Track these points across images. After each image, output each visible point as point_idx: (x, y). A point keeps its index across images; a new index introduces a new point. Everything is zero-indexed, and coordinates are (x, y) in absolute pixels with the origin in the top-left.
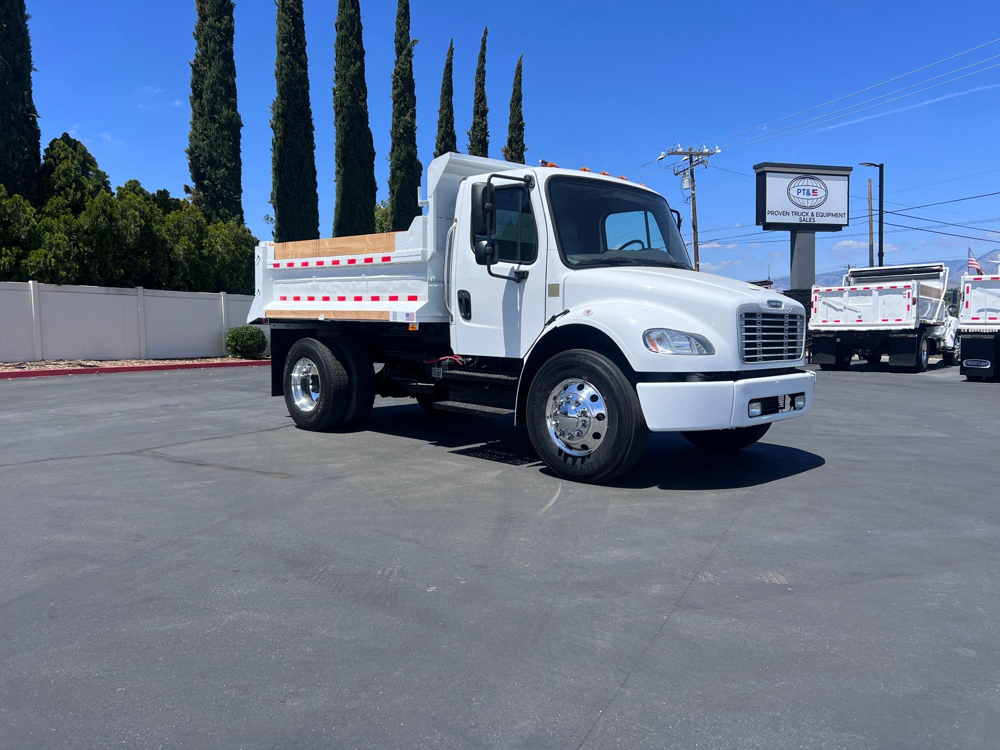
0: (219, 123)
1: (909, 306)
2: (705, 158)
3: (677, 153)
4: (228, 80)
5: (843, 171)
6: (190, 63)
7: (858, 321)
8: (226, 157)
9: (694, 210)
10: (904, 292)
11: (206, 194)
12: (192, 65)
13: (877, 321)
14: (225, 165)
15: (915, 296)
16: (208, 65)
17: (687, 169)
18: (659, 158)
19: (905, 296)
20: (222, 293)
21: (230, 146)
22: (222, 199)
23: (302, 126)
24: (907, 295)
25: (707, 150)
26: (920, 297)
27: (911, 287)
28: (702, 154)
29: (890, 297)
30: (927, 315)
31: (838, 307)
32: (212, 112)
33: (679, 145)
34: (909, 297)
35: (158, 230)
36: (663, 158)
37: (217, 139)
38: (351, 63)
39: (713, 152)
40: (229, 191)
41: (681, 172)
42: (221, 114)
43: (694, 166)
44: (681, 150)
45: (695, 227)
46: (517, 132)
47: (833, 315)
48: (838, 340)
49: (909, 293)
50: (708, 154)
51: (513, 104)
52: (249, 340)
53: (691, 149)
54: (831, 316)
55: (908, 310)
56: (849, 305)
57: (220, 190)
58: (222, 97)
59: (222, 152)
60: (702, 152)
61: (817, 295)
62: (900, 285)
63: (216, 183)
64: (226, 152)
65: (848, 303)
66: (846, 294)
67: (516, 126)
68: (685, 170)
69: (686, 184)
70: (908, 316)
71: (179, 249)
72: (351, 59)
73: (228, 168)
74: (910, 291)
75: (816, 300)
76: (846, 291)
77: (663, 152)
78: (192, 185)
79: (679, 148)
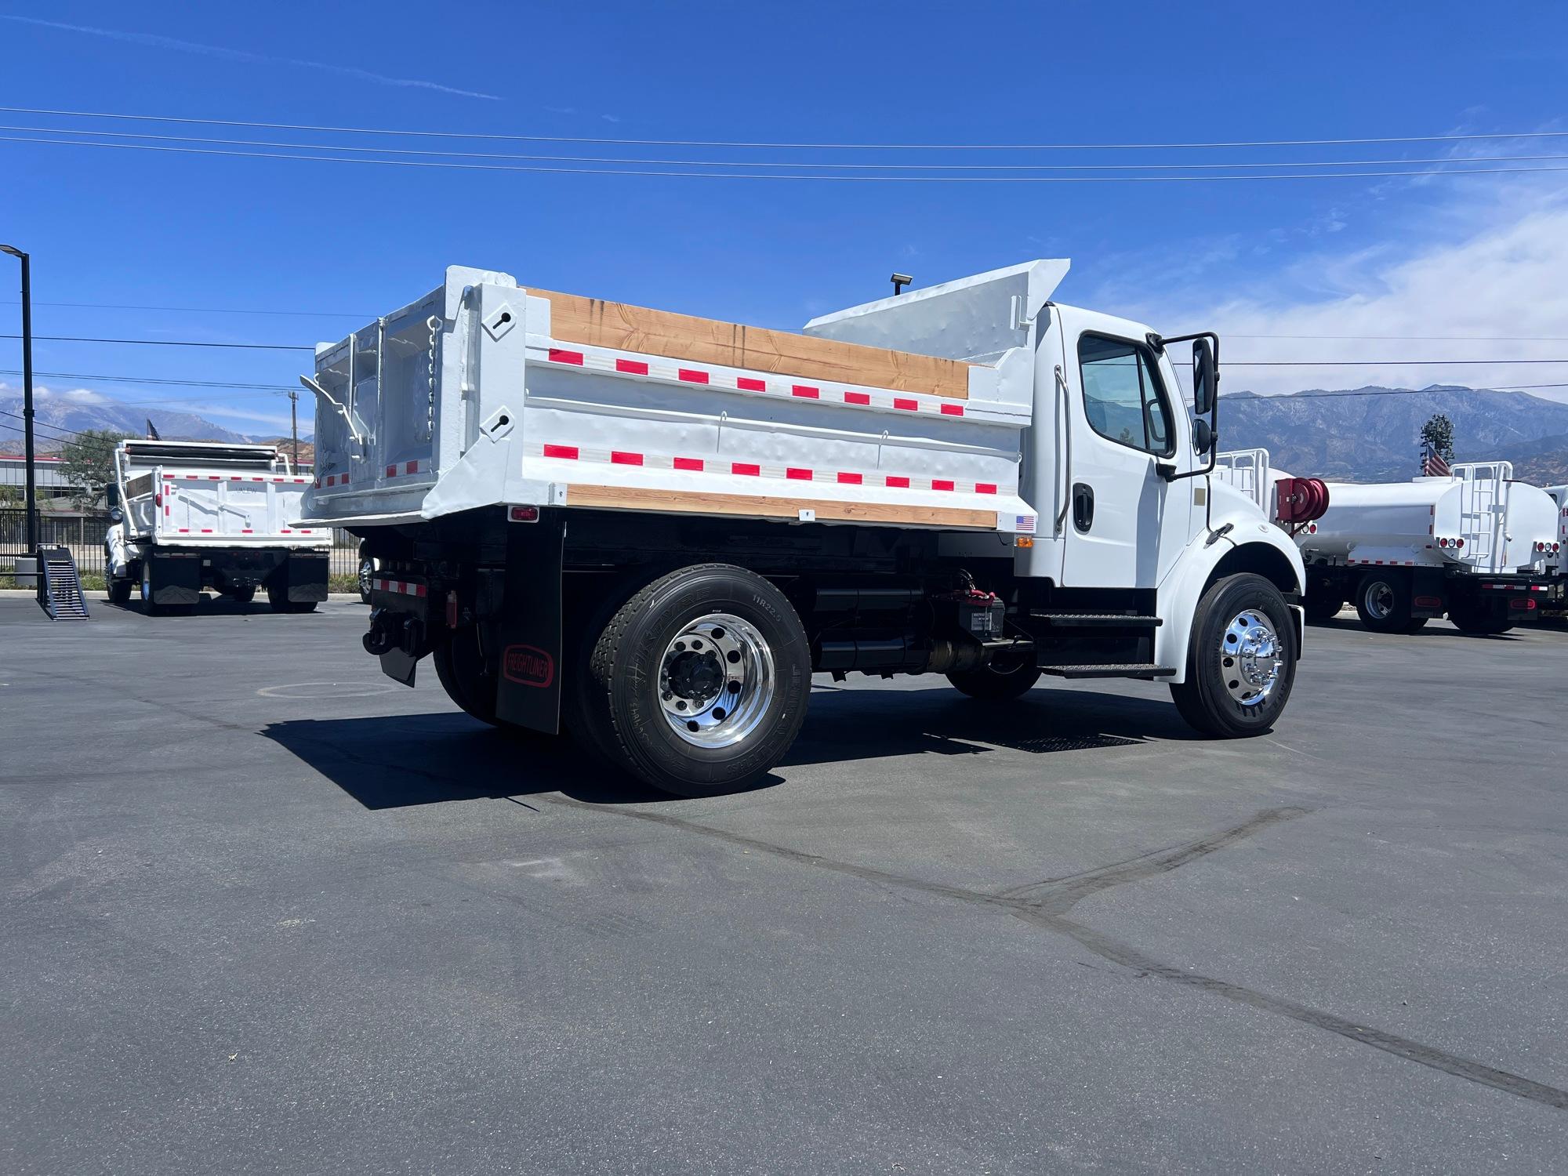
7: (244, 531)
13: (275, 532)
29: (292, 495)
31: (208, 507)
47: (200, 520)
48: (207, 563)
54: (196, 521)
56: (228, 504)
61: (169, 483)
66: (222, 487)
75: (167, 493)
76: (222, 482)
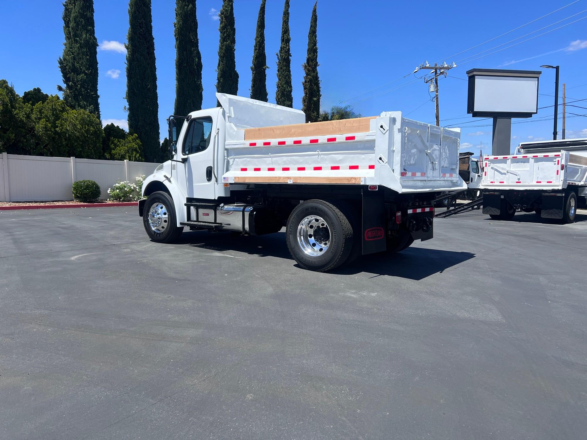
0: (80, 44)
1: (558, 171)
2: (446, 71)
3: (426, 68)
4: (87, 15)
5: (534, 75)
6: (63, 4)
7: (517, 182)
8: (85, 66)
9: (437, 106)
10: (554, 160)
11: (71, 91)
12: (64, 5)
13: (533, 182)
14: (84, 72)
15: (563, 163)
16: (74, 5)
17: (433, 78)
18: (415, 71)
19: (555, 163)
20: (72, 158)
21: (87, 59)
22: (82, 95)
23: (145, 47)
24: (557, 163)
25: (446, 66)
26: (569, 164)
27: (561, 156)
28: (443, 68)
29: (543, 163)
30: (577, 179)
31: (503, 171)
32: (76, 35)
33: (427, 62)
34: (558, 164)
35: (17, 114)
36: (417, 71)
37: (78, 54)
38: (185, 5)
39: (451, 67)
40: (86, 89)
41: (429, 80)
42: (81, 37)
43: (437, 76)
44: (428, 65)
45: (437, 117)
46: (312, 54)
47: (499, 177)
48: (502, 197)
49: (558, 161)
50: (448, 68)
51: (310, 35)
52: (85, 189)
53: (436, 65)
54: (497, 178)
55: (558, 174)
56: (511, 169)
57: (80, 89)
58: (83, 26)
59: (82, 63)
60: (444, 67)
61: (487, 162)
62: (551, 154)
63: (77, 84)
64: (84, 63)
65: (510, 169)
66: (509, 162)
67: (312, 50)
68: (432, 79)
69: (432, 88)
70: (557, 179)
71: (39, 127)
72: (185, 3)
73: (86, 74)
74: (559, 159)
75: (486, 166)
76: (509, 159)
77: (417, 67)
78: (64, 86)
79: (427, 64)
